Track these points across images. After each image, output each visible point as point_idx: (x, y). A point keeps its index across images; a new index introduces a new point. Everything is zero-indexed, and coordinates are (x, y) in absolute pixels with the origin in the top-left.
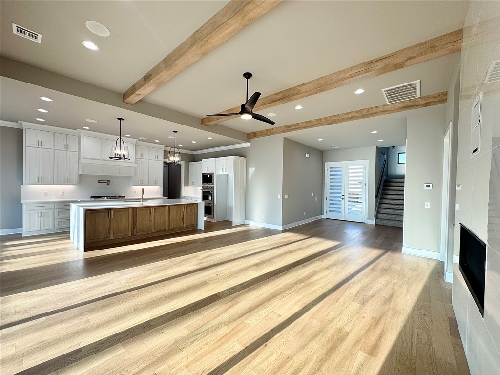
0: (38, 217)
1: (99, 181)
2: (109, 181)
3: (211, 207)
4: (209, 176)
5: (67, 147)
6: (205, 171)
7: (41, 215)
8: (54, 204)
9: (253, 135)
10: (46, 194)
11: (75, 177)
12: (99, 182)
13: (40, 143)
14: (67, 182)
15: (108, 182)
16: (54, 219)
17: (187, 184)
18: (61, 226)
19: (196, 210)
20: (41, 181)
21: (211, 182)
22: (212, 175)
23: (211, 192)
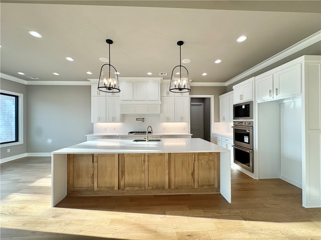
1: (137, 119)
2: (143, 119)
3: (248, 154)
4: (244, 107)
6: (237, 101)
10: (106, 130)
11: (118, 116)
12: (137, 120)
13: (99, 93)
17: (218, 120)
19: (216, 161)
20: (99, 120)
21: (249, 116)
22: (249, 105)
23: (247, 131)
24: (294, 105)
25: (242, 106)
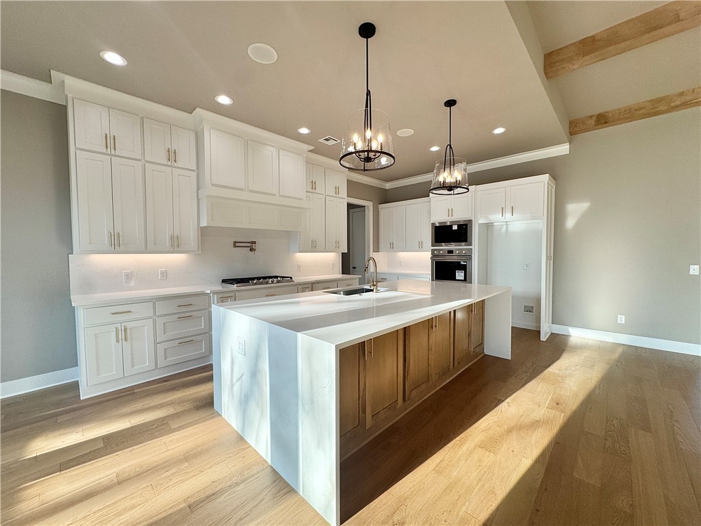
0: (118, 341)
1: (235, 242)
2: (255, 243)
4: (455, 227)
5: (172, 155)
6: (441, 217)
7: (124, 335)
8: (154, 304)
9: (592, 122)
11: (191, 235)
12: (235, 246)
13: (110, 142)
14: (175, 245)
15: (252, 245)
16: (156, 343)
17: (377, 249)
18: (172, 359)
20: (117, 244)
21: (465, 240)
22: (466, 225)
23: (462, 263)
24: (507, 228)
25: (451, 226)
